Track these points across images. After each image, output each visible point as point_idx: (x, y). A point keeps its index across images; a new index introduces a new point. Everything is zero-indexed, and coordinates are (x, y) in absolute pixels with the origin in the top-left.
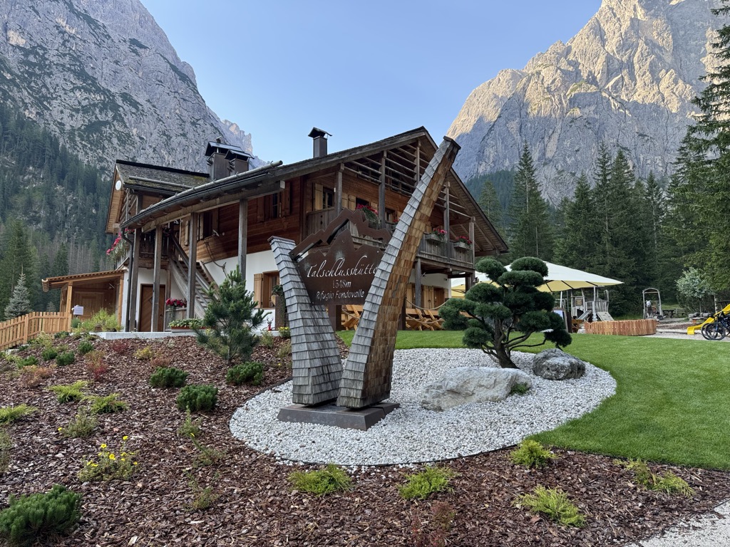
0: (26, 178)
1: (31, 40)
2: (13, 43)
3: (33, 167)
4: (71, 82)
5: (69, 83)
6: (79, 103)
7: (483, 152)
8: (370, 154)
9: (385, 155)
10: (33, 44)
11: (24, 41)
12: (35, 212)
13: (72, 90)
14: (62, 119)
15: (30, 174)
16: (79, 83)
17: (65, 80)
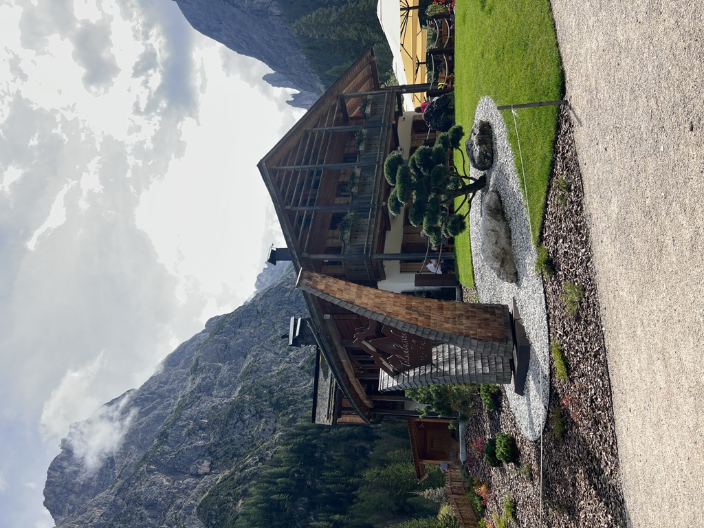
0: (325, 459)
1: (204, 455)
2: (208, 470)
3: (315, 453)
4: (236, 423)
5: (237, 425)
6: (254, 416)
7: (258, 11)
8: (290, 223)
9: (288, 207)
10: (206, 454)
11: (205, 461)
12: (356, 451)
13: (243, 422)
14: (270, 430)
15: (321, 456)
16: (236, 416)
17: (235, 427)
